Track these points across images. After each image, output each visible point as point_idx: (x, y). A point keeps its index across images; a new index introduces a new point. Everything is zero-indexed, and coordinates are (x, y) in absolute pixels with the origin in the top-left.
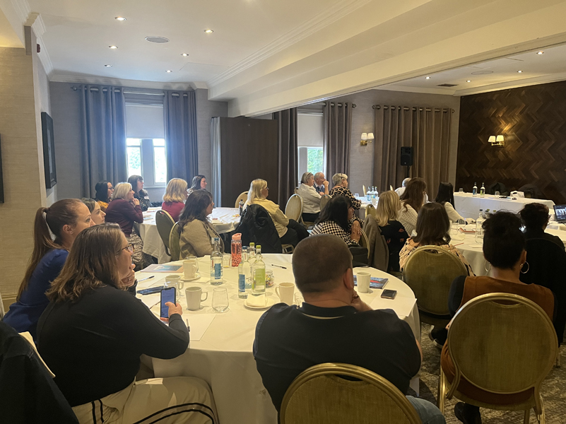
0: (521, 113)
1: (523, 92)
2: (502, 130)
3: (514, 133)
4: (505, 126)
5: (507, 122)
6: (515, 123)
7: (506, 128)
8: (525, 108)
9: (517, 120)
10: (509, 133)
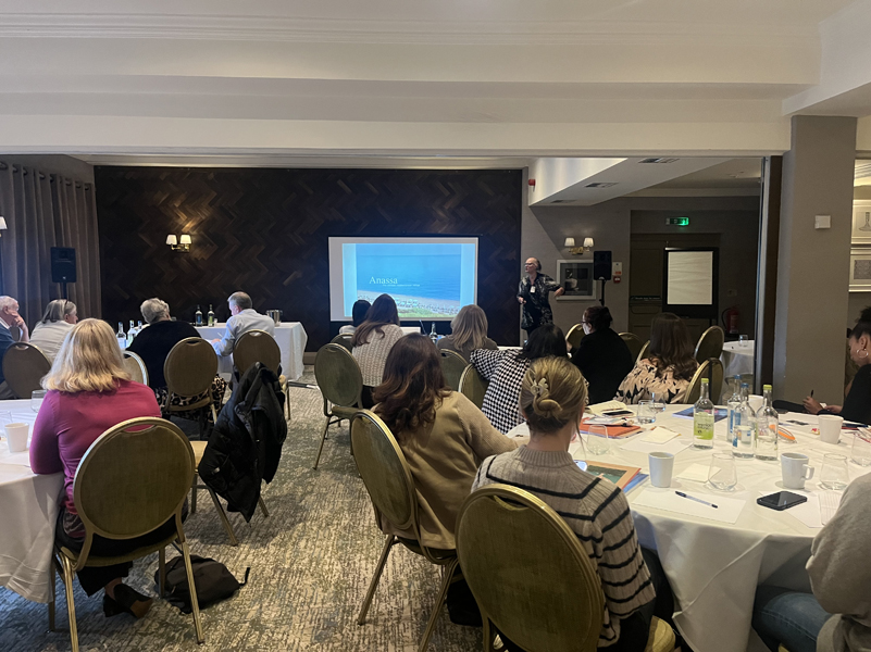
0: (211, 204)
1: (212, 176)
3: (202, 232)
4: (187, 221)
5: (190, 217)
6: (204, 218)
7: (189, 225)
8: (217, 198)
9: (205, 214)
10: (195, 233)
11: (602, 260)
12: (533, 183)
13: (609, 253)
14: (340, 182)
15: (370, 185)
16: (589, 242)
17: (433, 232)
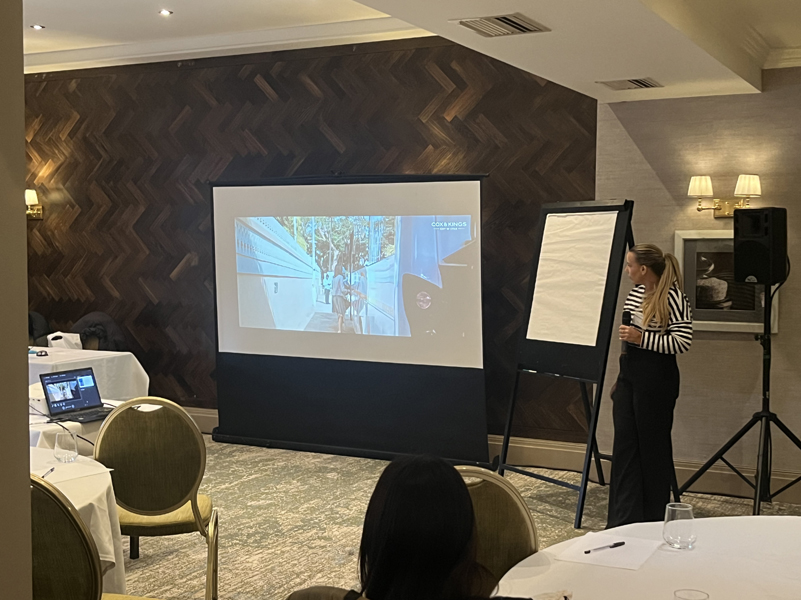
0: (72, 135)
1: (73, 85)
2: (34, 176)
3: (61, 186)
4: (41, 165)
5: (45, 157)
6: (62, 159)
7: (44, 171)
8: (81, 122)
9: (65, 151)
11: (760, 232)
14: (259, 80)
16: (749, 184)
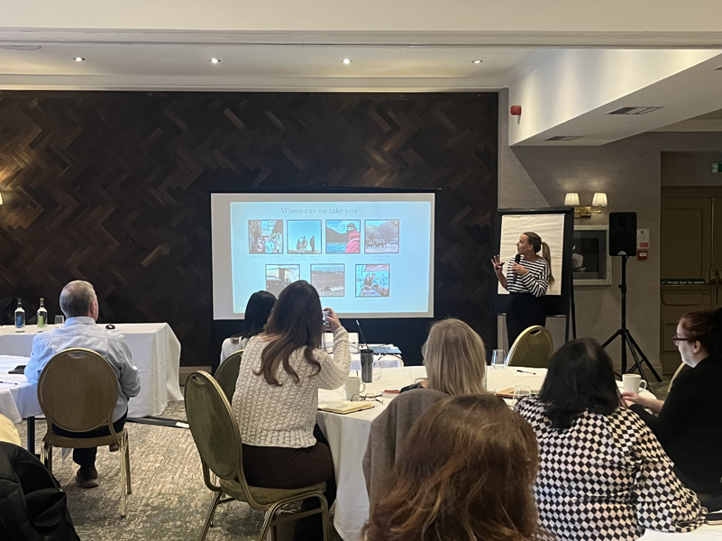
0: (32, 146)
1: (34, 103)
3: (19, 188)
6: (22, 165)
8: (43, 135)
9: (24, 160)
10: (9, 188)
11: (622, 225)
12: (517, 111)
13: (633, 216)
14: (228, 112)
15: (272, 116)
16: (600, 199)
17: (366, 186)
